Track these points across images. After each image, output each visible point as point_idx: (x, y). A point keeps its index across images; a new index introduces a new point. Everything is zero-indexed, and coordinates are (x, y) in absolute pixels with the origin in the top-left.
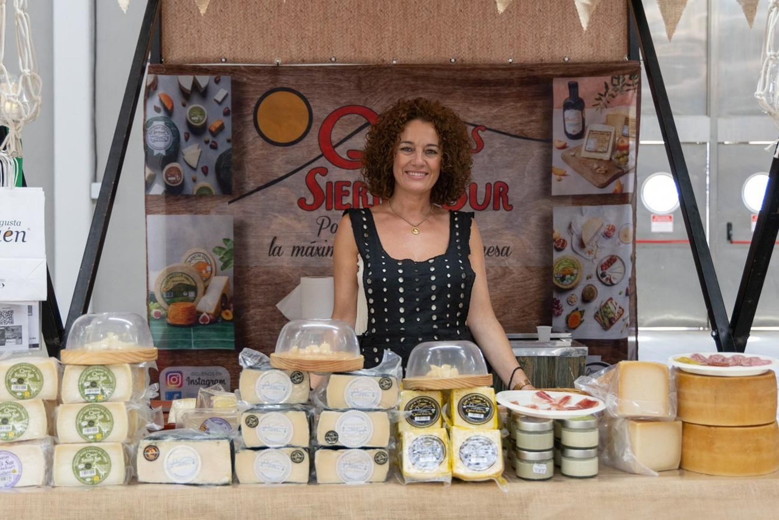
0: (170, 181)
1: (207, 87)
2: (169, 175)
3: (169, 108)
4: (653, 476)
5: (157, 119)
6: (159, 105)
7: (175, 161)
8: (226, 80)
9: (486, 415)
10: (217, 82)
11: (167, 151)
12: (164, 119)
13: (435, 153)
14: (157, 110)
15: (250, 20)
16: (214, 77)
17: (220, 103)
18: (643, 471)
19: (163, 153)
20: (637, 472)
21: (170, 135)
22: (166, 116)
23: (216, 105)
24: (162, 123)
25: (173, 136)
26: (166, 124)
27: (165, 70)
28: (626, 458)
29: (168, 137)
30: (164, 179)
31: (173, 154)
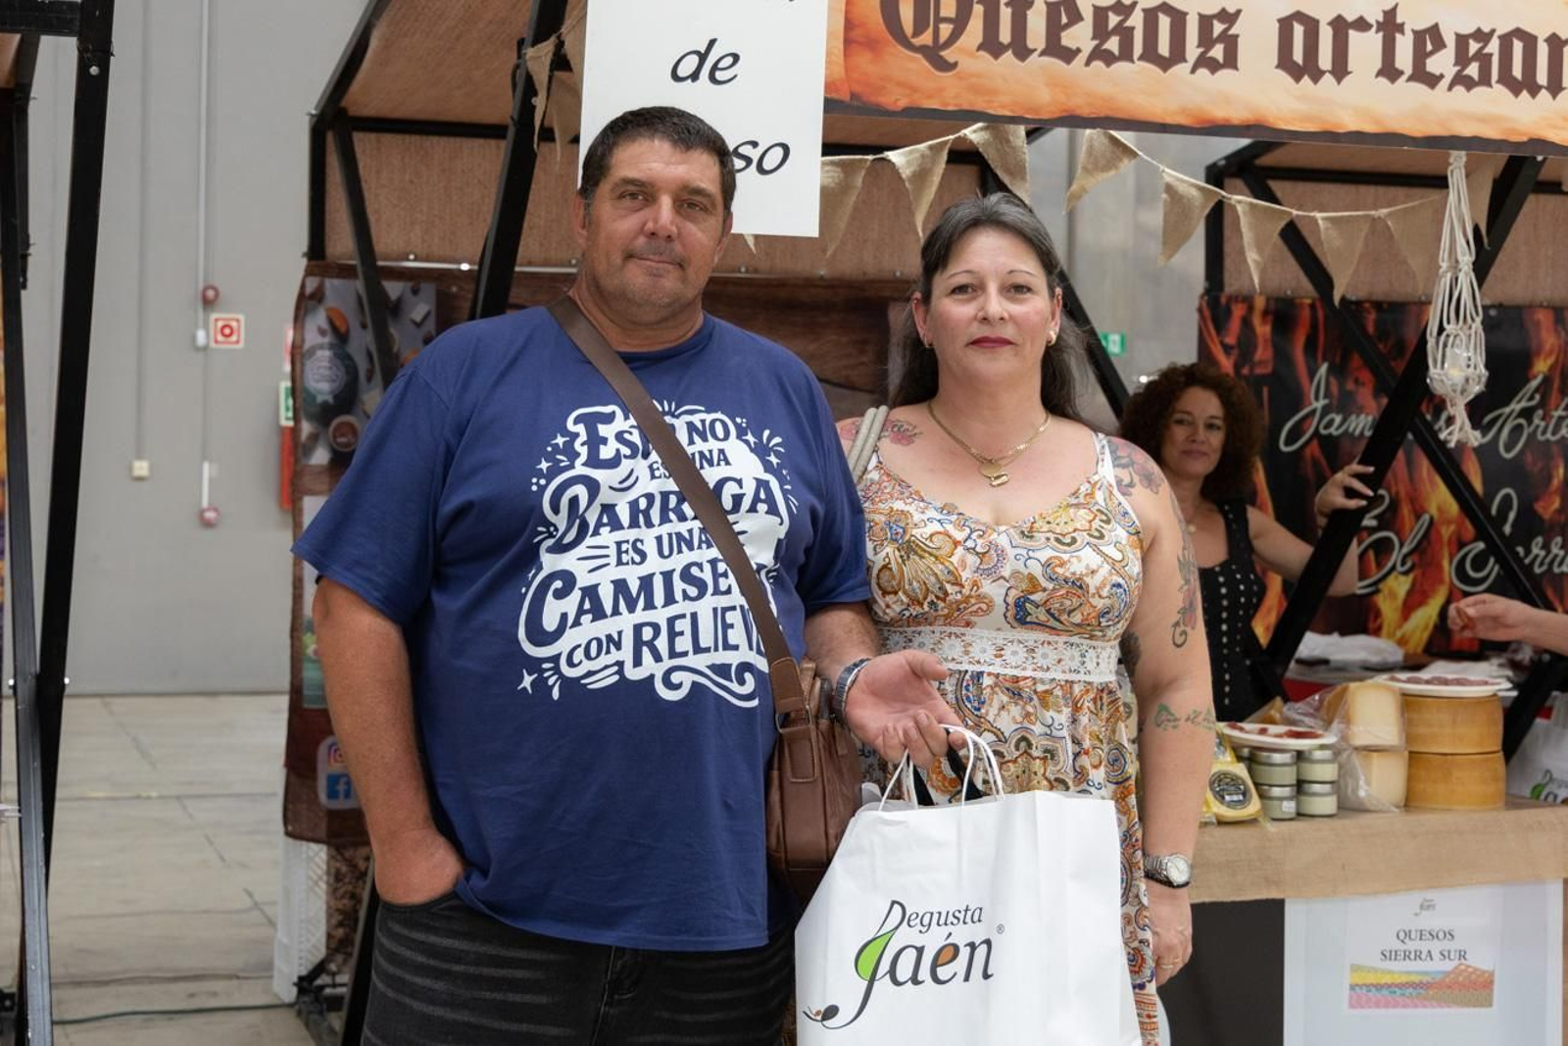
0: (338, 444)
1: (399, 300)
2: (337, 434)
3: (343, 329)
4: (1392, 812)
5: (321, 347)
6: (325, 325)
7: (348, 411)
8: (429, 290)
9: (1244, 794)
10: (415, 291)
11: (336, 397)
12: (331, 346)
13: (1219, 428)
14: (322, 333)
15: (455, 198)
16: (410, 284)
17: (418, 325)
18: (1380, 807)
19: (330, 399)
20: (1373, 808)
21: (341, 373)
22: (334, 341)
23: (412, 327)
24: (327, 353)
25: (347, 373)
26: (335, 354)
27: (337, 270)
28: (1362, 793)
29: (337, 376)
30: (331, 439)
31: (346, 399)
